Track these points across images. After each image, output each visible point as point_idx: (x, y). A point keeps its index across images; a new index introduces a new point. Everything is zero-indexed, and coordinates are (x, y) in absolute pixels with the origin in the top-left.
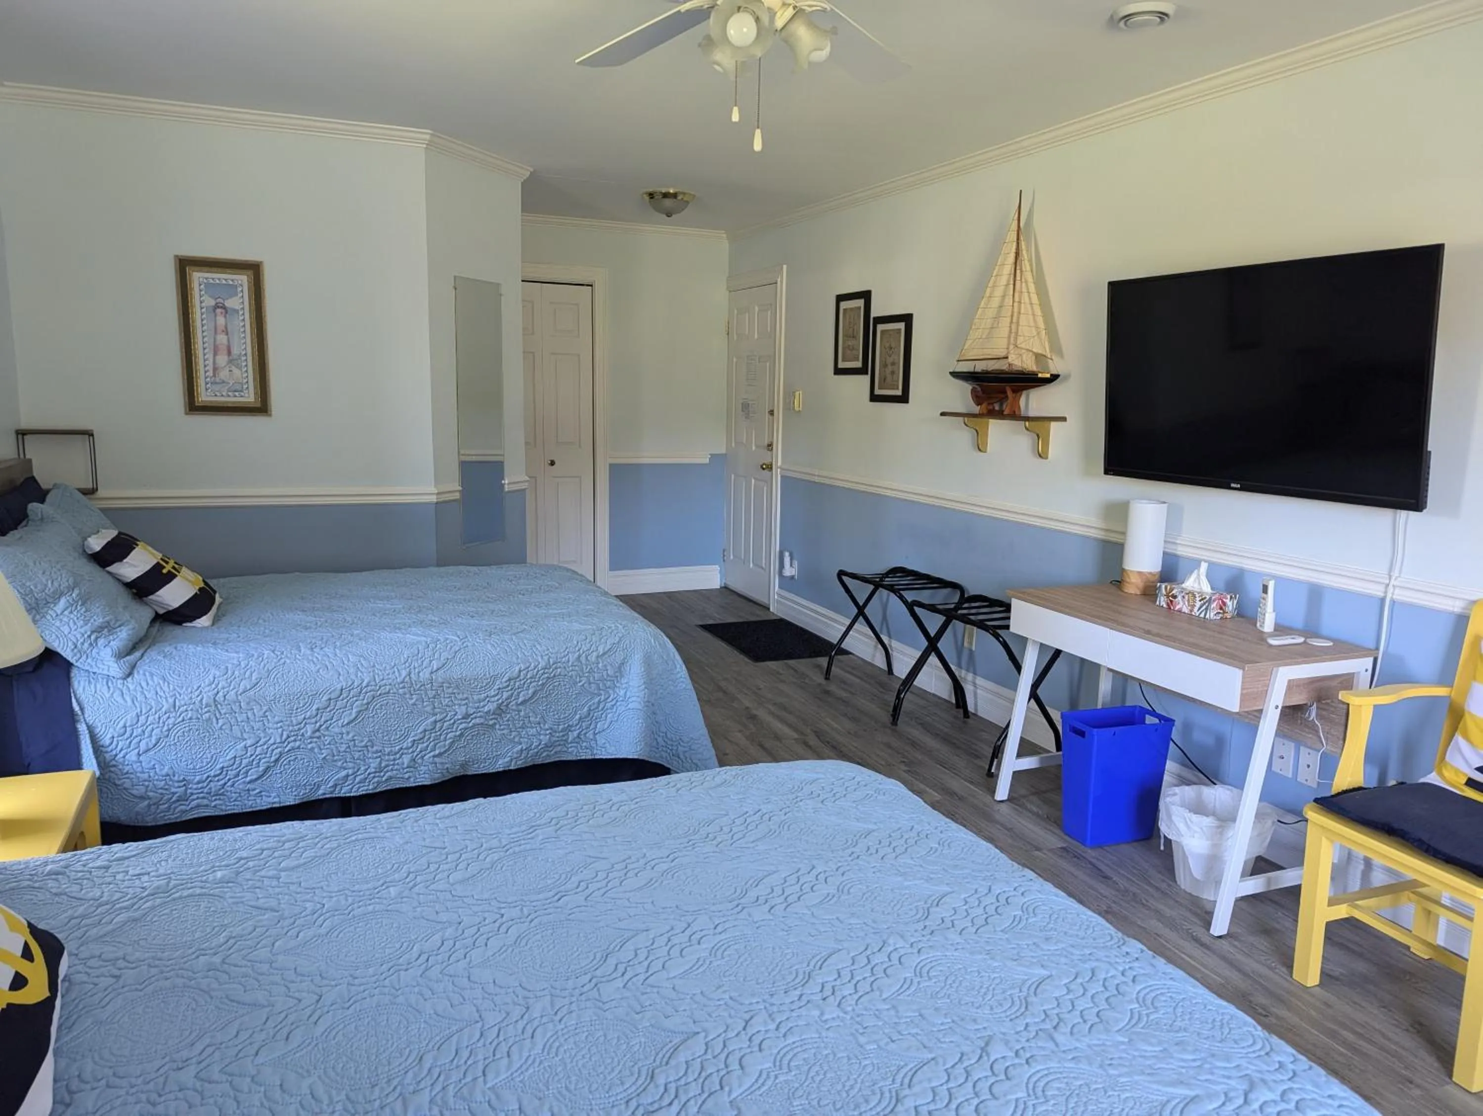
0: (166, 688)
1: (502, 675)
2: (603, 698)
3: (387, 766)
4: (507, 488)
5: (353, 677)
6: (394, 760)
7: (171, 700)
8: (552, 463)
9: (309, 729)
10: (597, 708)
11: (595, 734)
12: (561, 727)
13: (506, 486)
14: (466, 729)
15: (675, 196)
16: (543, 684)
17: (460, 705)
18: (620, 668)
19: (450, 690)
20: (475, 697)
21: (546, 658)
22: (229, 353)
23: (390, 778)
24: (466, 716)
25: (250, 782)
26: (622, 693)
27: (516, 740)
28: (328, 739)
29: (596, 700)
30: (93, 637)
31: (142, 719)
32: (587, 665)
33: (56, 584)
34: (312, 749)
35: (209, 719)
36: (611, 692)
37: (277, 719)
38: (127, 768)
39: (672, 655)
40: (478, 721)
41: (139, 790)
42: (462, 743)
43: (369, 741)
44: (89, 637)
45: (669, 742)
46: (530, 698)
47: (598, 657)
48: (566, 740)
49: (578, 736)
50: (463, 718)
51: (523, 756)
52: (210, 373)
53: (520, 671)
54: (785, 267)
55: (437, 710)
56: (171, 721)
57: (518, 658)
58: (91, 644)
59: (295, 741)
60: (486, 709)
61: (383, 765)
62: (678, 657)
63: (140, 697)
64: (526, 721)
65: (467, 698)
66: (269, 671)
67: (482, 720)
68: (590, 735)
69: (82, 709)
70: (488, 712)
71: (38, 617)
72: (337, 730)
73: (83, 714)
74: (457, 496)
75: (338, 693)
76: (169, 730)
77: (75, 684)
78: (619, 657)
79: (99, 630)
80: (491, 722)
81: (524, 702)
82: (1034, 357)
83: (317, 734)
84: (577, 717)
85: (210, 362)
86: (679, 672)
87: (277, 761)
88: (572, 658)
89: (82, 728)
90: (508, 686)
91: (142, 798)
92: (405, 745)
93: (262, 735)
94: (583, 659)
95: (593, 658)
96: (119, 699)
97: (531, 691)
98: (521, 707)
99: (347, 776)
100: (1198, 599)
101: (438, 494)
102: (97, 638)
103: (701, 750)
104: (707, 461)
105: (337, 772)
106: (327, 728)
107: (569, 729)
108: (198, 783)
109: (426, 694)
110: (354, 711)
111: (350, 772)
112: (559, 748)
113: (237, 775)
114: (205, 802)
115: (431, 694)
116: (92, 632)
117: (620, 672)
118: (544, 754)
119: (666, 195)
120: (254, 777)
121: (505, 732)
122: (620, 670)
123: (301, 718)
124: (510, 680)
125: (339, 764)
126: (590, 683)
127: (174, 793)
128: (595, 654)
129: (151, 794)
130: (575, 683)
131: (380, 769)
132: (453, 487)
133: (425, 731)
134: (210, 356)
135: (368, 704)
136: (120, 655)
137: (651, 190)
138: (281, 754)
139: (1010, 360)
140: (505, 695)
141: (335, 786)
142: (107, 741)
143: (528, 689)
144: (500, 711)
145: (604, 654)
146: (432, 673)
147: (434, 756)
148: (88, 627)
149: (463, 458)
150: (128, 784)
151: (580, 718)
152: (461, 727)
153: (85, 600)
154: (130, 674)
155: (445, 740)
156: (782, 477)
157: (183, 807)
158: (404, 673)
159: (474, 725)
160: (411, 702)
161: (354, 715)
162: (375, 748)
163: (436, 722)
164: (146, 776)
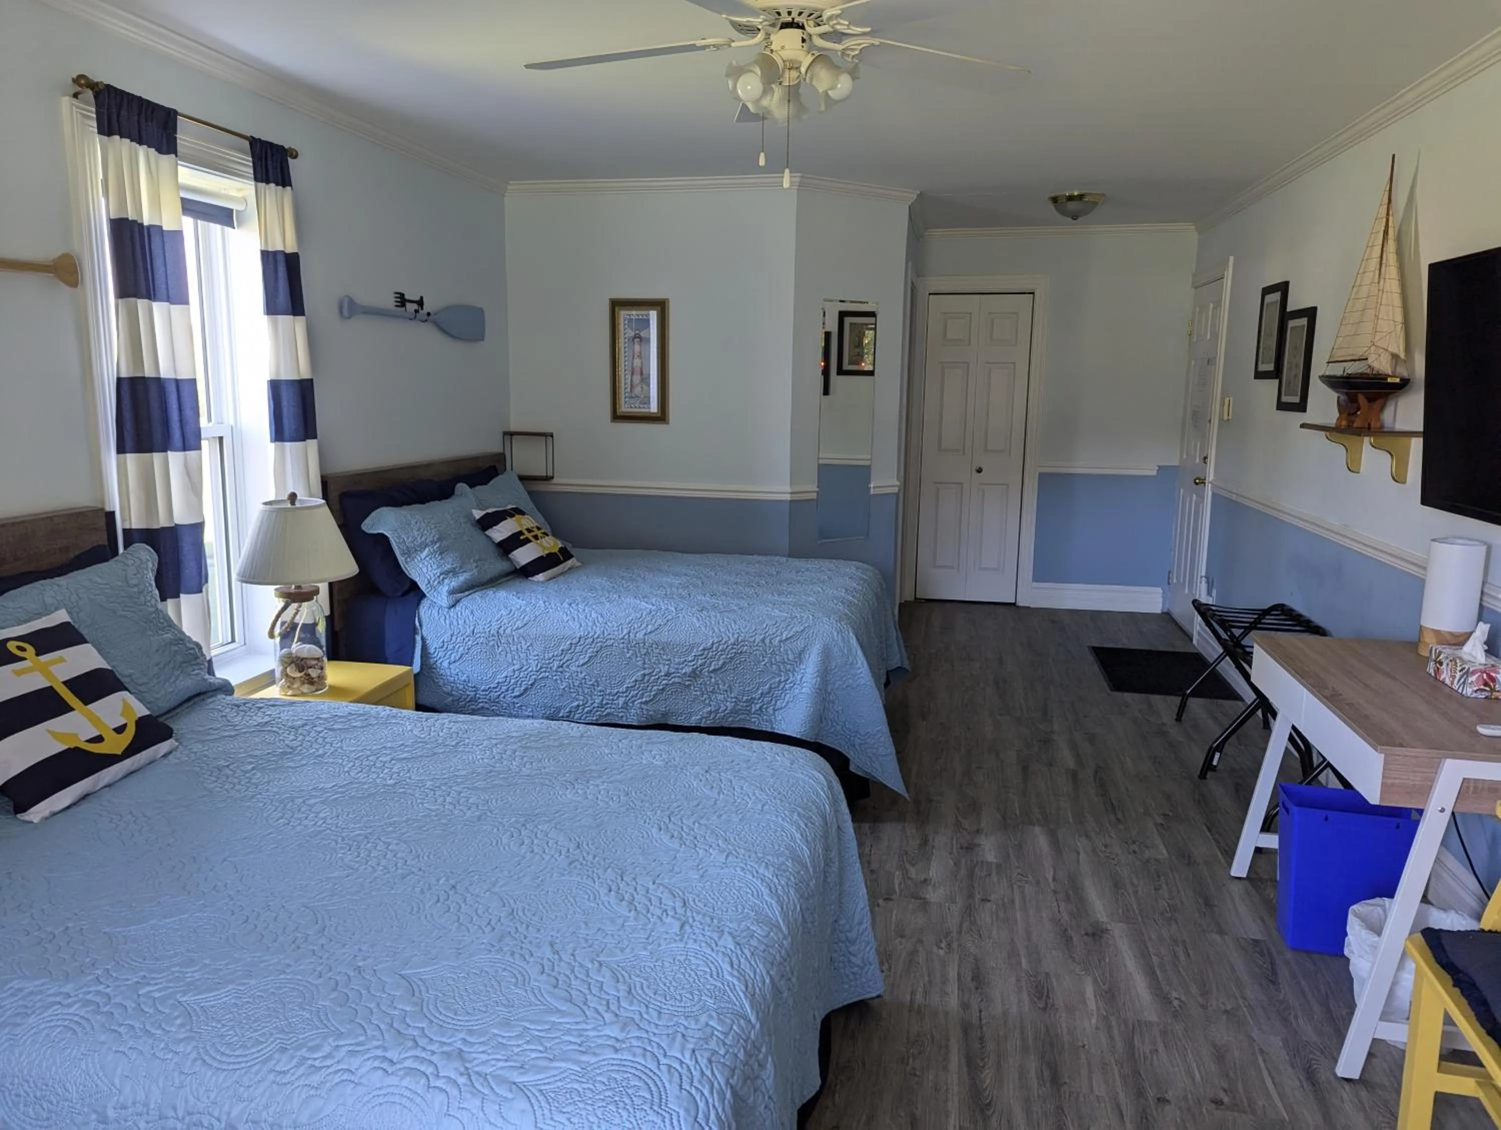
0: (471, 618)
1: (699, 645)
2: (783, 679)
3: (607, 704)
4: (872, 492)
5: (590, 629)
6: (613, 700)
7: (472, 628)
8: (979, 471)
9: (556, 664)
10: (778, 686)
11: (774, 710)
12: (745, 698)
13: (872, 490)
14: (667, 685)
15: (1081, 197)
16: (731, 658)
17: (664, 664)
18: (800, 654)
19: (657, 651)
20: (677, 660)
21: (736, 636)
22: (642, 374)
23: (608, 714)
24: (668, 674)
25: (515, 697)
26: (799, 678)
27: (707, 702)
28: (567, 675)
29: (777, 680)
30: (441, 577)
31: (454, 638)
32: (770, 648)
33: (423, 539)
34: (556, 680)
35: (493, 646)
36: (791, 675)
37: (535, 653)
38: (442, 671)
39: (854, 650)
40: (677, 680)
41: (448, 689)
42: (663, 696)
43: (597, 681)
44: (439, 577)
45: (848, 732)
46: (720, 669)
47: (780, 641)
48: (750, 711)
49: (760, 708)
50: (666, 675)
51: (712, 717)
52: (629, 390)
53: (713, 644)
54: (1232, 258)
55: (646, 666)
56: (470, 643)
57: (714, 632)
58: (439, 583)
59: (545, 672)
60: (684, 671)
61: (604, 702)
62: (860, 652)
63: (455, 623)
64: (716, 686)
65: (669, 660)
66: (536, 617)
67: (680, 680)
68: (770, 710)
69: (421, 625)
70: (685, 674)
71: (409, 560)
72: (574, 668)
73: (421, 628)
74: (814, 496)
75: (577, 639)
76: (469, 649)
77: (421, 607)
78: (800, 644)
79: (446, 573)
80: (687, 683)
81: (714, 671)
82: (1390, 358)
83: (560, 669)
84: (760, 692)
85: (629, 381)
86: (859, 668)
87: (532, 685)
88: (758, 638)
89: (418, 638)
90: (702, 655)
91: (450, 694)
92: (621, 690)
93: (525, 663)
94: (767, 641)
95: (776, 642)
96: (443, 622)
97: (721, 662)
98: (712, 675)
99: (578, 706)
100: (1459, 668)
101: (791, 493)
102: (443, 579)
103: (876, 746)
104: (1154, 473)
105: (572, 702)
106: (568, 666)
107: (751, 701)
108: (483, 691)
109: (640, 651)
110: (588, 655)
111: (581, 703)
112: (742, 717)
113: (507, 690)
114: (487, 706)
115: (643, 651)
116: (441, 574)
117: (800, 659)
118: (731, 719)
119: (1071, 198)
120: (518, 694)
121: (698, 693)
122: (800, 656)
123: (551, 655)
124: (704, 649)
125: (574, 695)
126: (772, 664)
127: (468, 695)
128: (778, 638)
129: (454, 693)
130: (759, 662)
131: (601, 705)
132: (810, 488)
133: (636, 681)
134: (629, 377)
135: (597, 652)
136: (452, 592)
137: (1053, 195)
138: (535, 680)
139: (1370, 361)
140: (700, 662)
141: (570, 712)
142: (432, 651)
143: (718, 660)
144: (694, 675)
145: (787, 639)
146: (645, 634)
147: (641, 703)
148: (439, 571)
149: (821, 462)
150: (441, 683)
151: (762, 694)
152: (664, 682)
153: (442, 552)
154: (454, 606)
155: (651, 691)
156: (1213, 494)
157: (473, 707)
158: (625, 631)
159: (673, 683)
160: (628, 655)
161: (586, 660)
162: (599, 688)
163: (644, 675)
164: (452, 679)
